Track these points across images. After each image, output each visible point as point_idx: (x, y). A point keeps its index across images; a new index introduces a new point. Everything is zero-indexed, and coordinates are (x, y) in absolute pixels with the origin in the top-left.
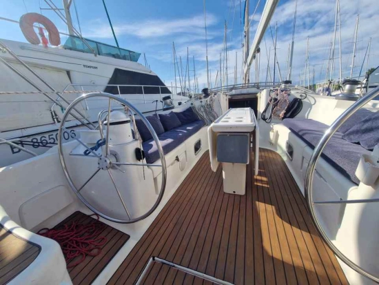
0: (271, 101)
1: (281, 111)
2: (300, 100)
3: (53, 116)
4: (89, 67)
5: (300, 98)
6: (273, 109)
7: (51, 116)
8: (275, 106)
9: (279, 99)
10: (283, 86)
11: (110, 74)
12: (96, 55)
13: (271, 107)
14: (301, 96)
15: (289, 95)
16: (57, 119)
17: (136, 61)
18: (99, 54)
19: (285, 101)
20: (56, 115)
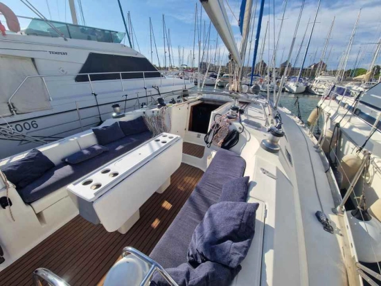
0: (214, 126)
3: (10, 108)
4: (56, 53)
5: (238, 130)
6: (214, 135)
7: (8, 108)
8: (216, 132)
9: (220, 126)
11: (83, 59)
12: (65, 40)
13: (213, 132)
15: (230, 124)
16: (16, 111)
17: (120, 42)
18: (71, 38)
19: (226, 130)
20: (14, 107)
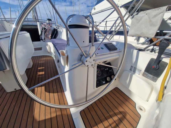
0: (42, 29)
1: (49, 35)
2: (57, 29)
5: (56, 28)
6: (45, 34)
8: (45, 32)
9: (46, 28)
10: (48, 22)
13: (43, 33)
14: (57, 28)
15: (51, 26)
19: (50, 30)
